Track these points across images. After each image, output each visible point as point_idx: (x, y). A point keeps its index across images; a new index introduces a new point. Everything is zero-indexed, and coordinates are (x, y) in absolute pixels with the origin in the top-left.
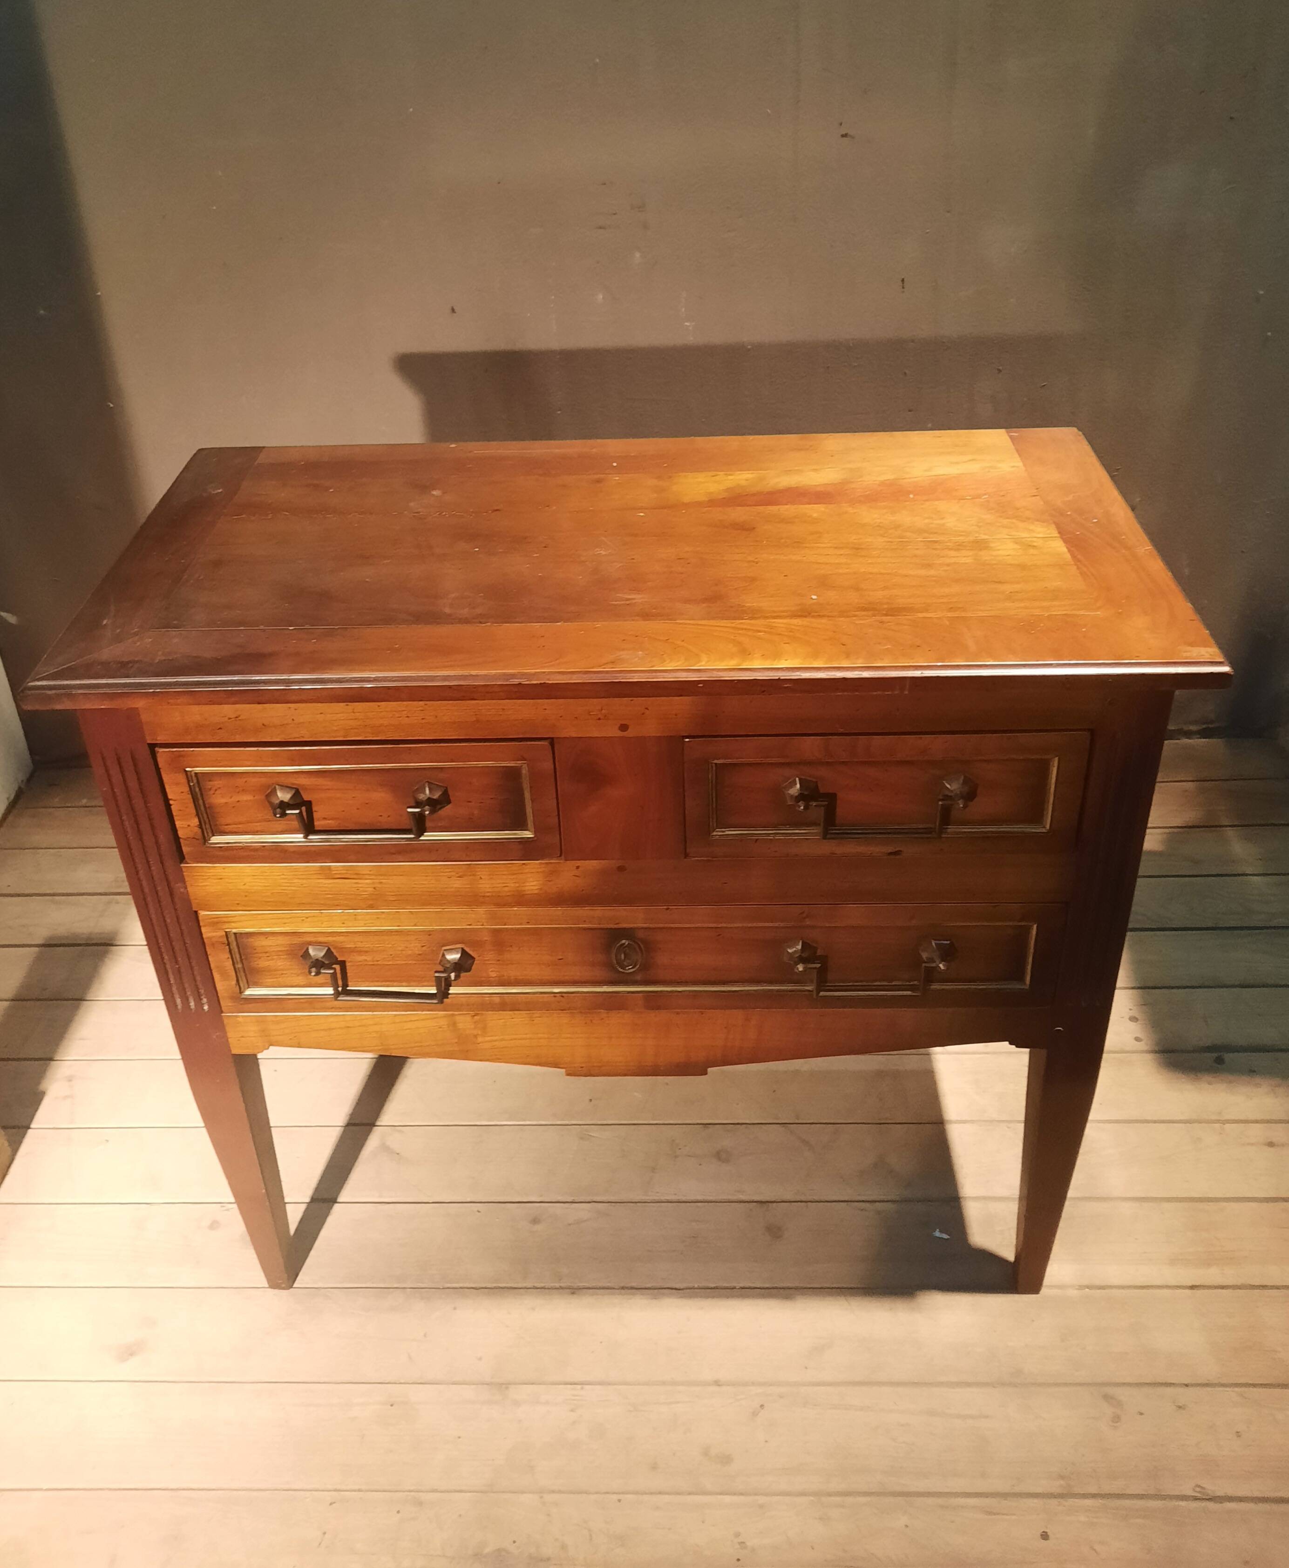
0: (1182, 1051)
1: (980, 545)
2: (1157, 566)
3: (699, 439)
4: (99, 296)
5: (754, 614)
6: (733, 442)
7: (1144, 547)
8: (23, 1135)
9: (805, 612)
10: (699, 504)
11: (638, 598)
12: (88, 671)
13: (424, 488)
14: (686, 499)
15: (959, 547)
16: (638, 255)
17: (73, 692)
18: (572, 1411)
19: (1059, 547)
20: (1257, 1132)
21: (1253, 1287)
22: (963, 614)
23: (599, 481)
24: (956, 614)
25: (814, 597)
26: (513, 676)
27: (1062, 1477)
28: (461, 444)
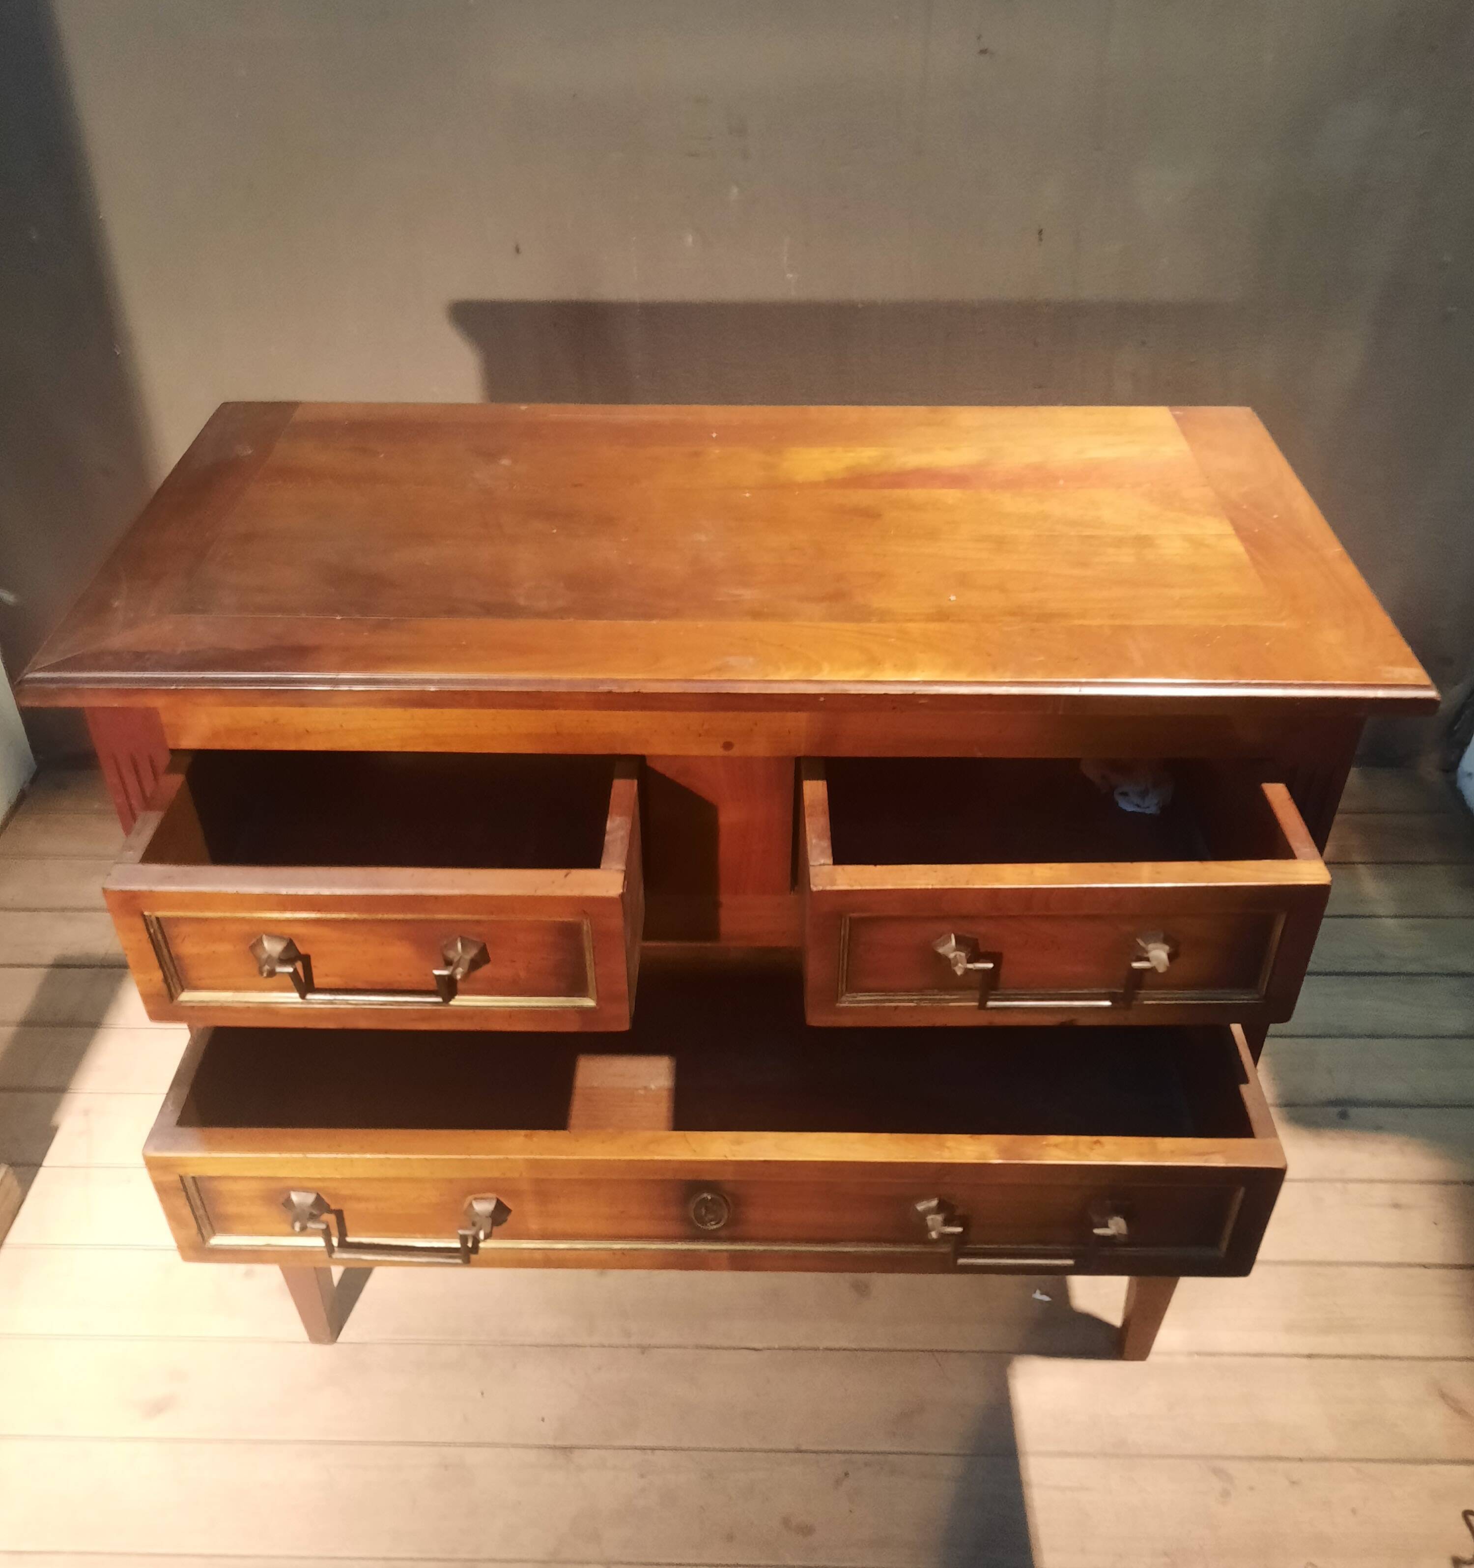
0: (1306, 1105)
1: (1143, 542)
2: (1349, 571)
3: (813, 408)
4: (101, 219)
5: (883, 616)
6: (852, 413)
7: (1334, 549)
8: (34, 1175)
9: (942, 616)
10: (815, 485)
11: (748, 594)
12: (97, 661)
13: (491, 456)
14: (800, 478)
15: (1119, 542)
16: (735, 190)
17: (81, 687)
18: (642, 1476)
19: (1236, 546)
20: (1381, 1192)
21: (1374, 1357)
22: (1127, 623)
23: (696, 454)
24: (1118, 622)
25: (953, 598)
26: (602, 681)
27: (1166, 1554)
28: (533, 405)
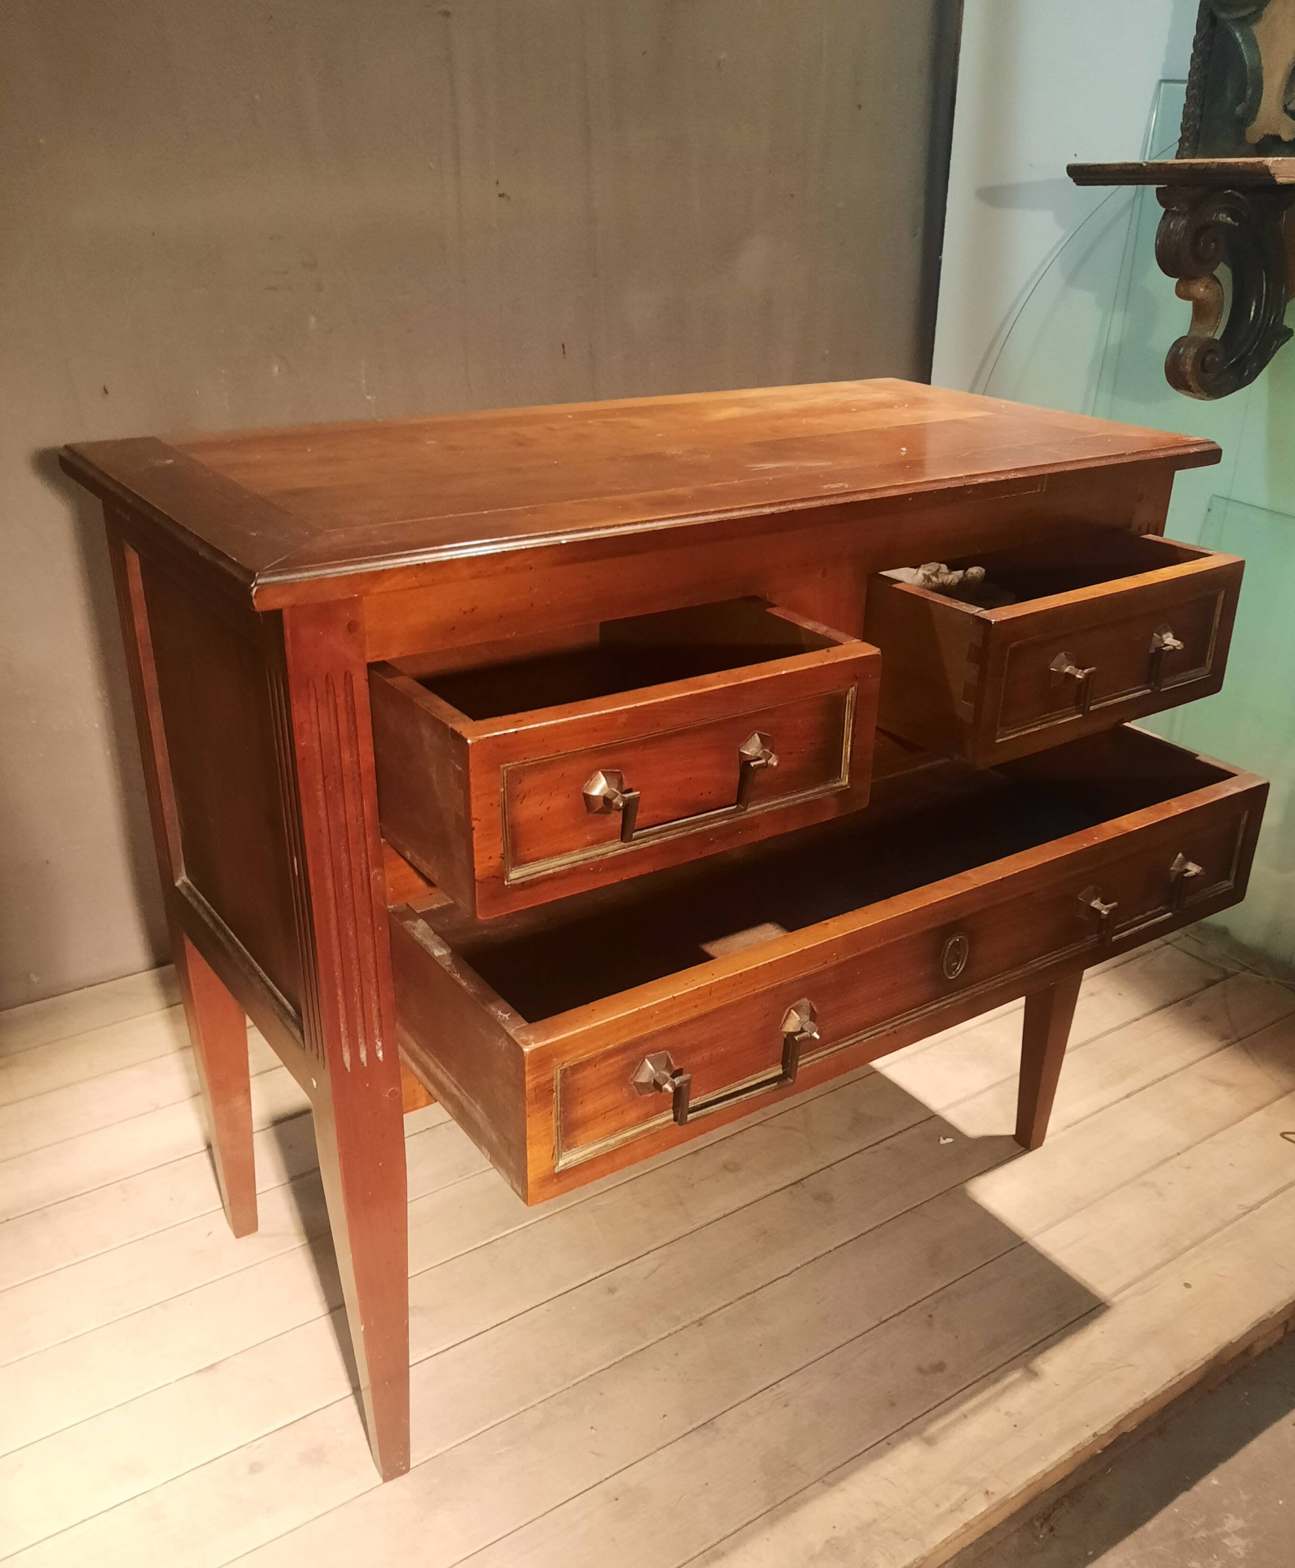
16: (313, 320)
18: (786, 1406)
